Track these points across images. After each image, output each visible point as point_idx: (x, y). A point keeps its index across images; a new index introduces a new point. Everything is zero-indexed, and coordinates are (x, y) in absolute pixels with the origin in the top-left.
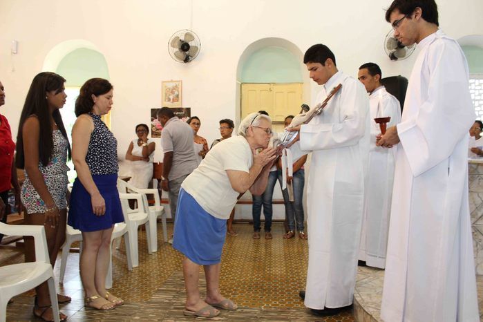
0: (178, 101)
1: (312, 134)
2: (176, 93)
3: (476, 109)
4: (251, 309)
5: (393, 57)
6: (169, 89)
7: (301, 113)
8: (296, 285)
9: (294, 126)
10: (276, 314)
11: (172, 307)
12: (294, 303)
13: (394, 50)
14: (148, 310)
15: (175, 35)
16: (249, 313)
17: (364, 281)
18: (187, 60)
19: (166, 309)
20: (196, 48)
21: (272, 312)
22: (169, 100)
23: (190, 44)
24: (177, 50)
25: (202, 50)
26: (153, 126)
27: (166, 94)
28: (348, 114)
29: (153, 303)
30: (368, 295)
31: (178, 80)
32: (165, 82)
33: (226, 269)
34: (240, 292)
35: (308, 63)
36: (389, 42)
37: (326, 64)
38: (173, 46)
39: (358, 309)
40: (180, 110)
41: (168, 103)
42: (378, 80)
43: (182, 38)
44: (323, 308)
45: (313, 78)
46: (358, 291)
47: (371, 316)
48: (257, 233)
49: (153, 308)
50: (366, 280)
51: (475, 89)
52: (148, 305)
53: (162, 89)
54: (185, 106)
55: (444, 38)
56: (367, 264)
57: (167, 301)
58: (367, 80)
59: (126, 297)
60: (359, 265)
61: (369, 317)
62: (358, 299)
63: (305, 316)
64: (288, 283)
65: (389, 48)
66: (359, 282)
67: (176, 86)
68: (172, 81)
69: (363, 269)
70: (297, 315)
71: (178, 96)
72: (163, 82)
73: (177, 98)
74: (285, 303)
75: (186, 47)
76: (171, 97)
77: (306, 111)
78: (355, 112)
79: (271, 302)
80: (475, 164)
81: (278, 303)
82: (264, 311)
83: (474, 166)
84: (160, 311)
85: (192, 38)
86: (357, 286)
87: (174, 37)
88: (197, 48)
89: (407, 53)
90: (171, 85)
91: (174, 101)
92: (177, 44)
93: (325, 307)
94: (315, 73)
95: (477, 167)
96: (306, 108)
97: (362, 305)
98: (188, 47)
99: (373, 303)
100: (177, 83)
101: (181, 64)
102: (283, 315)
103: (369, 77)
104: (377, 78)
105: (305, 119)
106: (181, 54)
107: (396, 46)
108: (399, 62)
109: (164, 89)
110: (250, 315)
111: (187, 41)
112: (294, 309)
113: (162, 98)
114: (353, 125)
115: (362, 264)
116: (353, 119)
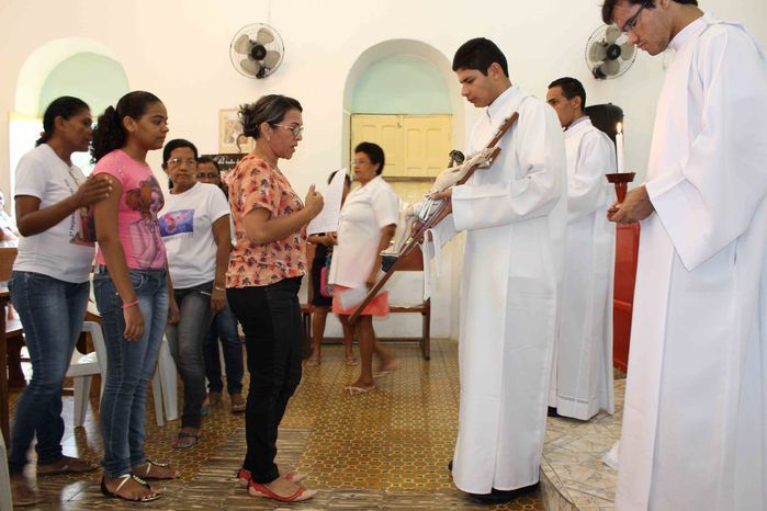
1: (473, 200)
4: (368, 492)
5: (599, 74)
7: (451, 166)
8: (443, 449)
9: (440, 189)
10: (409, 502)
11: (232, 491)
12: (440, 480)
13: (600, 63)
14: (191, 497)
15: (242, 33)
16: (365, 499)
17: (557, 442)
18: (261, 74)
19: (221, 494)
20: (277, 55)
21: (404, 497)
22: (232, 140)
23: (266, 47)
24: (245, 57)
25: (287, 58)
28: (533, 163)
29: (199, 484)
30: (565, 467)
32: (226, 110)
33: (325, 422)
34: (350, 463)
35: (459, 70)
36: (593, 50)
37: (490, 72)
38: (238, 51)
39: (549, 492)
42: (578, 105)
43: (254, 38)
44: (489, 492)
45: (467, 95)
46: (549, 461)
47: (573, 505)
50: (561, 440)
52: (191, 488)
53: (220, 121)
56: (560, 412)
57: (223, 480)
58: (559, 105)
60: (549, 415)
61: (569, 506)
62: (550, 475)
63: (460, 505)
64: (428, 445)
65: (593, 59)
66: (549, 445)
69: (554, 421)
70: (446, 502)
72: (222, 111)
74: (425, 481)
75: (259, 53)
77: (460, 163)
78: (547, 159)
79: (401, 481)
81: (412, 481)
82: (390, 497)
84: (211, 498)
85: (271, 38)
86: (545, 451)
87: (240, 34)
88: (279, 55)
89: (622, 68)
92: (245, 47)
93: (493, 489)
96: (458, 156)
97: (556, 485)
98: (264, 52)
99: (575, 482)
101: (251, 80)
103: (564, 101)
104: (576, 102)
105: (458, 176)
106: (252, 65)
107: (605, 56)
108: (609, 82)
109: (224, 122)
110: (366, 504)
111: (262, 43)
112: (441, 491)
113: (220, 136)
114: (543, 183)
115: (552, 412)
116: (544, 171)
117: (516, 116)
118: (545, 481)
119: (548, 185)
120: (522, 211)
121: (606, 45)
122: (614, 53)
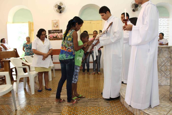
0: (58, 27)
1: (104, 40)
2: (57, 24)
3: (159, 29)
4: (85, 99)
5: (134, 11)
6: (55, 23)
8: (100, 90)
12: (100, 96)
13: (134, 8)
14: (49, 100)
18: (60, 12)
20: (64, 8)
21: (92, 99)
22: (55, 27)
24: (57, 9)
25: (66, 9)
26: (49, 36)
27: (53, 25)
28: (115, 31)
31: (57, 19)
34: (81, 93)
36: (132, 5)
37: (107, 13)
38: (56, 7)
39: (121, 98)
40: (58, 30)
41: (54, 28)
43: (59, 4)
44: (109, 98)
46: (121, 92)
48: (84, 73)
49: (51, 99)
50: (124, 88)
51: (162, 22)
52: (49, 98)
53: (52, 23)
54: (60, 29)
55: (151, 4)
56: (124, 83)
59: (42, 96)
62: (121, 94)
63: (103, 101)
64: (97, 90)
65: (132, 7)
66: (122, 89)
67: (57, 22)
68: (55, 20)
69: (123, 84)
70: (101, 100)
71: (58, 25)
72: (52, 20)
73: (57, 26)
74: (96, 96)
75: (60, 8)
76: (55, 26)
78: (118, 30)
79: (92, 96)
80: (161, 47)
81: (94, 96)
82: (89, 99)
83: (161, 48)
84: (53, 100)
85: (62, 4)
87: (56, 4)
89: (139, 9)
90: (55, 22)
91: (56, 27)
92: (57, 7)
93: (110, 98)
94: (103, 17)
95: (162, 49)
97: (123, 96)
100: (57, 21)
101: (58, 14)
102: (96, 100)
106: (59, 10)
107: (135, 7)
108: (136, 12)
109: (53, 23)
110: (84, 101)
111: (61, 6)
112: (99, 98)
113: (52, 26)
114: (117, 35)
115: (123, 83)
116: (117, 33)
117: (112, 23)
118: (121, 96)
119: (118, 36)
120: (113, 41)
121: (135, 4)
122: (137, 6)
